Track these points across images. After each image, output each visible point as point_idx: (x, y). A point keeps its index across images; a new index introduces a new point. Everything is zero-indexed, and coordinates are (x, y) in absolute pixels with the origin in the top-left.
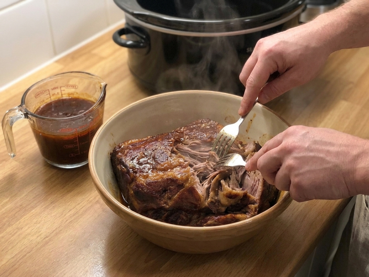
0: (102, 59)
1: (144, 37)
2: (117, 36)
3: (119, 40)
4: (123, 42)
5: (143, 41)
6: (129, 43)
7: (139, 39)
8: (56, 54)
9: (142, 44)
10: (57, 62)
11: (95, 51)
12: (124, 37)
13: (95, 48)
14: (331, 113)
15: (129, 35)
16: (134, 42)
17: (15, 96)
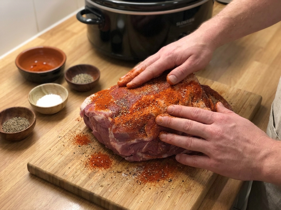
0: (74, 34)
1: (100, 16)
2: (80, 15)
3: (81, 18)
4: (84, 20)
5: (99, 19)
6: (89, 20)
7: (96, 17)
8: (38, 31)
9: (98, 22)
10: (40, 37)
11: (68, 29)
12: (84, 16)
13: (68, 26)
14: (247, 71)
15: (88, 15)
16: (93, 19)
17: (10, 64)
